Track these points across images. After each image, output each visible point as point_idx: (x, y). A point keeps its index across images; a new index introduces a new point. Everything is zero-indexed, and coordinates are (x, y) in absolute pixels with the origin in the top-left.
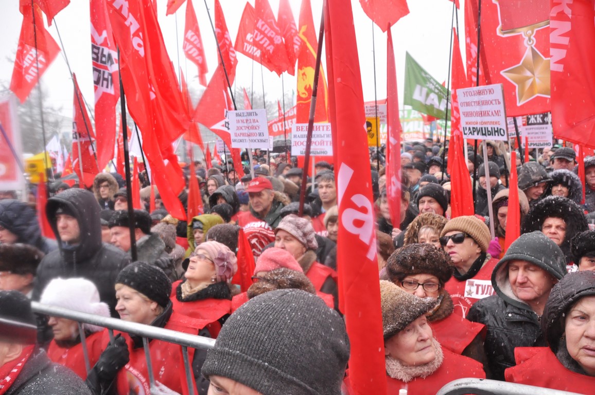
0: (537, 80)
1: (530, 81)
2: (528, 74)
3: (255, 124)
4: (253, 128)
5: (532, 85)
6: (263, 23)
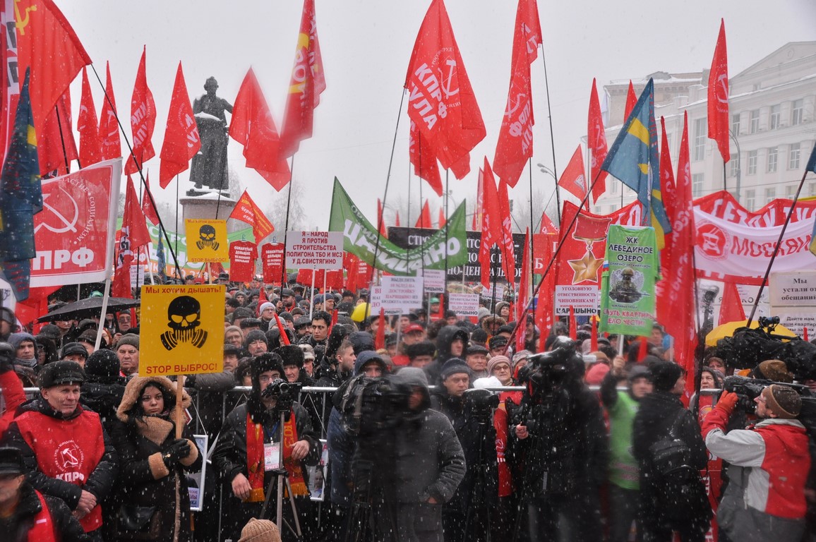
0: (588, 271)
1: (583, 271)
2: (584, 266)
3: (412, 288)
4: (408, 291)
5: (584, 274)
6: (429, 71)
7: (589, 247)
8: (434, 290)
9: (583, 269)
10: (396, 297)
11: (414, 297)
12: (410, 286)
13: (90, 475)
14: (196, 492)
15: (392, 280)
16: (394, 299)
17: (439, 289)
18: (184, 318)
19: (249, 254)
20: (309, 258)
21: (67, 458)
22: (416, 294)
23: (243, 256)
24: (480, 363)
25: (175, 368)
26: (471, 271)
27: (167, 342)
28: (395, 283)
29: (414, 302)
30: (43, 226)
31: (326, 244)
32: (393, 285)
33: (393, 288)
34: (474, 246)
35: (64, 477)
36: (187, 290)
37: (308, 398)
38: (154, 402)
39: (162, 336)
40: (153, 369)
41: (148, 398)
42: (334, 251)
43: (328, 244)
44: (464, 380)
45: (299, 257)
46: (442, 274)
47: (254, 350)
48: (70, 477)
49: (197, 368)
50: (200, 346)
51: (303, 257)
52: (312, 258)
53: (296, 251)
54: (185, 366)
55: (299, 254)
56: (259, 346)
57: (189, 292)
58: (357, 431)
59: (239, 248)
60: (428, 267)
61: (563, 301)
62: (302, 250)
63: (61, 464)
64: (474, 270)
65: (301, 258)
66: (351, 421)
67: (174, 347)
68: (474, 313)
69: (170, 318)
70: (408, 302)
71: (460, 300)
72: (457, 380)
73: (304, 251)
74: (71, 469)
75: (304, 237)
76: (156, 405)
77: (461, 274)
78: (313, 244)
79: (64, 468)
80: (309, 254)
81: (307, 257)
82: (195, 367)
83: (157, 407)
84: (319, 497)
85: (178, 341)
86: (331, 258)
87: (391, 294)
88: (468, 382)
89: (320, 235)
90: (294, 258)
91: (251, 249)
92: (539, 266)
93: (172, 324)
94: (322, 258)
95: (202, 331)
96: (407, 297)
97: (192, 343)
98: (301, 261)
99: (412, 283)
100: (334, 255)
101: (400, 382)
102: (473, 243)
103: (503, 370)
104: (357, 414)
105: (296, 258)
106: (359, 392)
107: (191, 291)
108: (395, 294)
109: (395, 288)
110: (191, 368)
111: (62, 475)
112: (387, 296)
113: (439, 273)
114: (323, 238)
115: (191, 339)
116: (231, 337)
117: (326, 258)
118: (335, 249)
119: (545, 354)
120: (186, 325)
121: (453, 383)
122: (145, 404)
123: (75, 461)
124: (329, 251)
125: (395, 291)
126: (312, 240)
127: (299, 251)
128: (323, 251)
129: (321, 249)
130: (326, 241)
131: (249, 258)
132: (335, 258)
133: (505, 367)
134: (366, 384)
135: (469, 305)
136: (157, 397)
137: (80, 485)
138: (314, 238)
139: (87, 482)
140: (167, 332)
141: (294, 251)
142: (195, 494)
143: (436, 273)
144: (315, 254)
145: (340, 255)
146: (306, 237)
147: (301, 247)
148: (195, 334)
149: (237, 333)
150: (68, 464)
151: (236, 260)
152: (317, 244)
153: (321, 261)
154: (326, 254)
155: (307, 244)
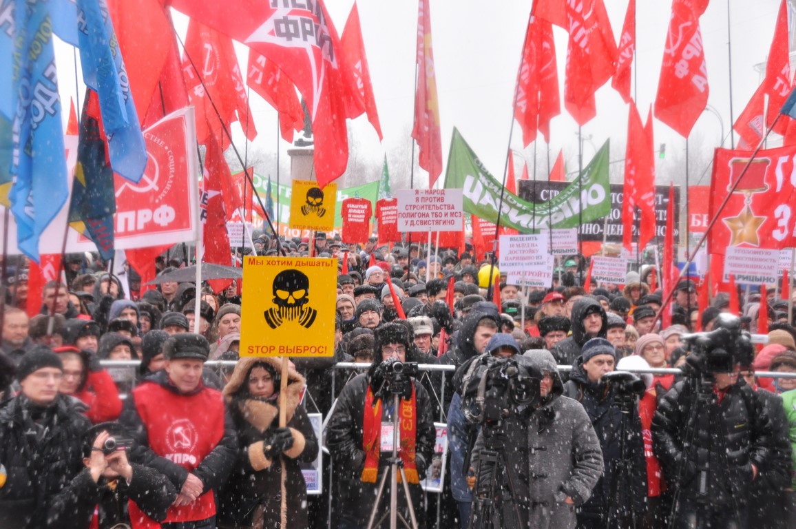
0: (745, 231)
1: (741, 231)
2: (741, 225)
3: (533, 248)
7: (749, 200)
8: (564, 251)
9: (741, 228)
10: (517, 258)
11: (537, 257)
12: (533, 245)
13: (202, 459)
14: (314, 474)
15: (511, 239)
16: (514, 261)
17: (571, 251)
18: (291, 294)
19: (363, 212)
20: (424, 219)
21: (179, 437)
22: (539, 254)
23: (357, 215)
24: (618, 338)
25: (280, 350)
26: (613, 230)
27: (271, 320)
28: (515, 243)
29: (538, 263)
30: (126, 186)
31: (443, 203)
32: (513, 245)
33: (512, 249)
34: (616, 201)
35: (173, 458)
36: (294, 263)
37: (425, 377)
38: (262, 385)
39: (266, 313)
40: (255, 349)
41: (256, 380)
42: (452, 211)
43: (446, 202)
44: (609, 362)
45: (412, 219)
46: (573, 233)
47: (364, 320)
48: (179, 458)
49: (304, 350)
50: (308, 326)
51: (417, 218)
52: (427, 219)
53: (409, 211)
54: (291, 347)
55: (413, 215)
56: (371, 317)
57: (296, 265)
58: (480, 417)
59: (353, 206)
60: (558, 225)
61: (734, 265)
62: (415, 211)
63: (172, 442)
64: (616, 229)
65: (415, 219)
66: (474, 407)
67: (279, 325)
68: (620, 280)
69: (275, 293)
70: (531, 264)
71: (604, 264)
72: (601, 362)
73: (418, 212)
74: (182, 450)
75: (417, 196)
76: (263, 388)
77: (601, 234)
78: (428, 203)
79: (174, 448)
80: (423, 215)
81: (421, 219)
82: (302, 348)
83: (264, 390)
84: (438, 486)
85: (284, 319)
86: (449, 218)
87: (512, 256)
88: (613, 366)
89: (436, 193)
90: (407, 219)
91: (366, 207)
92: (696, 223)
93: (277, 300)
94: (439, 218)
95: (310, 309)
96: (530, 258)
97: (299, 322)
98: (415, 223)
99: (534, 242)
100: (452, 214)
101: (530, 364)
102: (616, 197)
103: (656, 350)
104: (480, 399)
105: (409, 219)
106: (483, 375)
107: (299, 263)
108: (515, 255)
109: (515, 248)
110: (297, 350)
111: (171, 455)
112: (507, 259)
113: (569, 232)
114: (439, 196)
115: (298, 317)
116: (342, 308)
117: (443, 218)
118: (453, 208)
119: (703, 336)
120: (293, 302)
121: (596, 366)
122: (253, 386)
123: (186, 442)
124: (447, 211)
125: (516, 252)
126: (427, 199)
127: (412, 211)
128: (439, 211)
129: (437, 208)
130: (442, 199)
131: (364, 216)
132: (454, 218)
133: (658, 347)
134: (490, 365)
135: (615, 271)
136: (265, 379)
137: (190, 468)
138: (429, 196)
139: (198, 466)
140: (271, 310)
141: (406, 212)
142: (313, 477)
143: (566, 232)
144: (431, 215)
145: (459, 214)
146: (420, 196)
147: (414, 207)
148: (302, 312)
149: (348, 304)
150: (179, 445)
151: (350, 220)
152: (433, 203)
153: (438, 222)
154: (443, 215)
155: (420, 203)
